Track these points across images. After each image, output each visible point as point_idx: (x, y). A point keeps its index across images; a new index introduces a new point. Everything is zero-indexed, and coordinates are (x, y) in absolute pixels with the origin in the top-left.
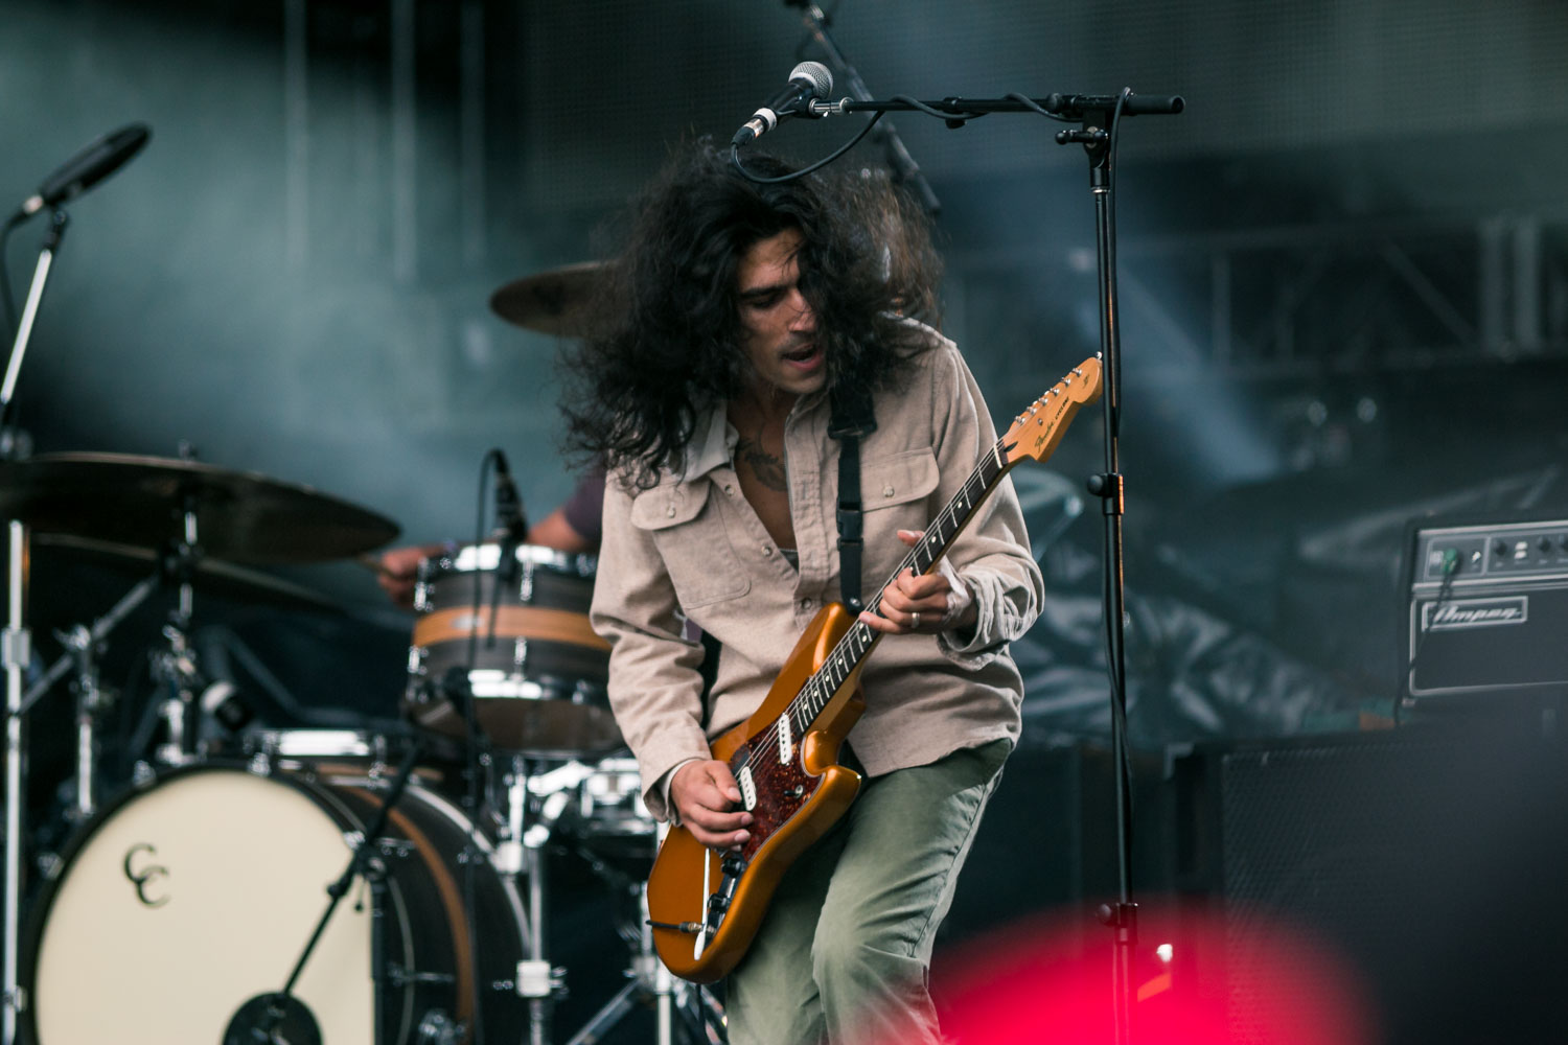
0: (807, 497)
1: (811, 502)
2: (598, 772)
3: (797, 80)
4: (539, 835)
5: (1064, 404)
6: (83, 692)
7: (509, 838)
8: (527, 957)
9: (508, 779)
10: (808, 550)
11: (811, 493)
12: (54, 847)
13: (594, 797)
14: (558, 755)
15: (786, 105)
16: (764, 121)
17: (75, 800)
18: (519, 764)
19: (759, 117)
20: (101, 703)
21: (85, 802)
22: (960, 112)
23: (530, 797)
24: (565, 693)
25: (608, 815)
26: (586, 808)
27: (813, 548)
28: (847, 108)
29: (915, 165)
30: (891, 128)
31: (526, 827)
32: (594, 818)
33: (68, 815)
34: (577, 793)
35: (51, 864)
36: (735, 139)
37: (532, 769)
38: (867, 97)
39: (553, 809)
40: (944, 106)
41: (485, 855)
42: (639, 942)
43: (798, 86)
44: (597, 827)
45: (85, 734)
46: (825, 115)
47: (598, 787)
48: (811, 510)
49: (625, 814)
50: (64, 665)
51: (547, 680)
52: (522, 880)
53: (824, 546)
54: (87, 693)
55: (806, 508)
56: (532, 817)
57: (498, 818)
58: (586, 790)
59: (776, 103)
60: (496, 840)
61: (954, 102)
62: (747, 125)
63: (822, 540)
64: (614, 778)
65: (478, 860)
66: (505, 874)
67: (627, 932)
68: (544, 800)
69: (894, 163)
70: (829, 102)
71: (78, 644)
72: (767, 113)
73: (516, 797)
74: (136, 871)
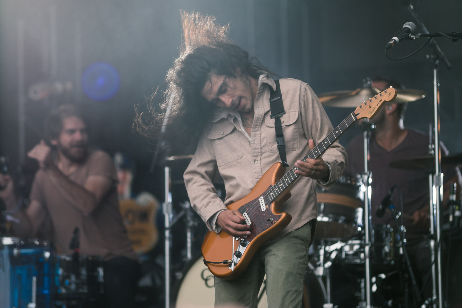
0: (257, 122)
1: (258, 124)
2: (347, 244)
3: (405, 28)
4: (329, 264)
5: (380, 102)
6: (188, 222)
7: (320, 265)
8: (326, 303)
9: (319, 247)
10: (254, 138)
11: (259, 121)
12: (180, 270)
13: (346, 252)
14: (335, 239)
15: (401, 36)
16: (395, 40)
17: (186, 255)
18: (322, 242)
19: (394, 39)
20: (193, 225)
21: (189, 255)
22: (456, 37)
23: (326, 252)
24: (336, 220)
25: (350, 257)
26: (343, 256)
27: (256, 138)
28: (421, 36)
29: (443, 54)
30: (435, 42)
31: (325, 262)
32: (345, 259)
33: (184, 260)
34: (340, 251)
35: (179, 275)
36: (386, 47)
37: (327, 244)
38: (428, 33)
39: (333, 256)
40: (452, 35)
41: (312, 271)
42: (361, 297)
43: (405, 30)
44: (347, 261)
45: (189, 235)
46: (414, 38)
47: (347, 248)
48: (258, 126)
49: (355, 257)
50: (182, 213)
51: (331, 216)
52: (324, 278)
53: (259, 137)
54: (189, 222)
55: (256, 125)
56: (327, 259)
57: (316, 259)
58: (343, 250)
59: (399, 35)
60: (316, 266)
61: (454, 34)
62: (390, 42)
63: (259, 135)
64: (352, 246)
65: (310, 272)
66: (319, 276)
67: (357, 294)
68: (331, 252)
69: (436, 52)
70: (415, 34)
71: (186, 207)
72: (396, 38)
73: (322, 252)
74: (205, 276)
